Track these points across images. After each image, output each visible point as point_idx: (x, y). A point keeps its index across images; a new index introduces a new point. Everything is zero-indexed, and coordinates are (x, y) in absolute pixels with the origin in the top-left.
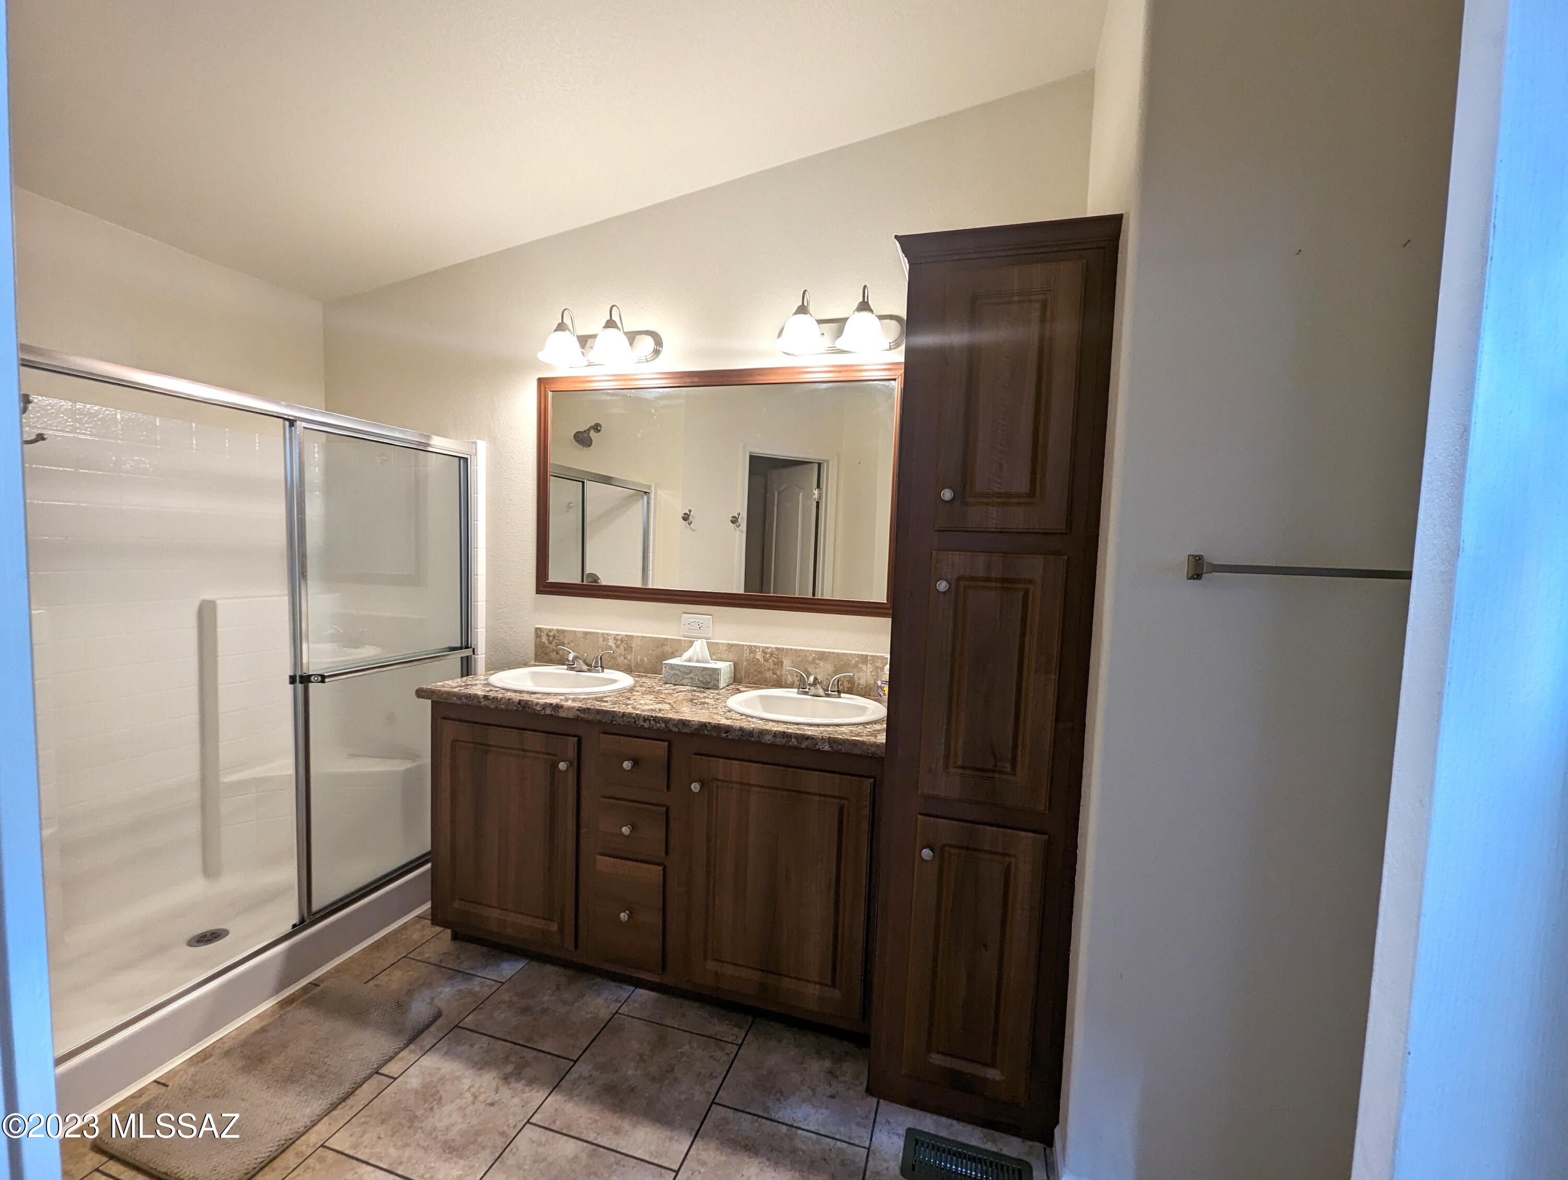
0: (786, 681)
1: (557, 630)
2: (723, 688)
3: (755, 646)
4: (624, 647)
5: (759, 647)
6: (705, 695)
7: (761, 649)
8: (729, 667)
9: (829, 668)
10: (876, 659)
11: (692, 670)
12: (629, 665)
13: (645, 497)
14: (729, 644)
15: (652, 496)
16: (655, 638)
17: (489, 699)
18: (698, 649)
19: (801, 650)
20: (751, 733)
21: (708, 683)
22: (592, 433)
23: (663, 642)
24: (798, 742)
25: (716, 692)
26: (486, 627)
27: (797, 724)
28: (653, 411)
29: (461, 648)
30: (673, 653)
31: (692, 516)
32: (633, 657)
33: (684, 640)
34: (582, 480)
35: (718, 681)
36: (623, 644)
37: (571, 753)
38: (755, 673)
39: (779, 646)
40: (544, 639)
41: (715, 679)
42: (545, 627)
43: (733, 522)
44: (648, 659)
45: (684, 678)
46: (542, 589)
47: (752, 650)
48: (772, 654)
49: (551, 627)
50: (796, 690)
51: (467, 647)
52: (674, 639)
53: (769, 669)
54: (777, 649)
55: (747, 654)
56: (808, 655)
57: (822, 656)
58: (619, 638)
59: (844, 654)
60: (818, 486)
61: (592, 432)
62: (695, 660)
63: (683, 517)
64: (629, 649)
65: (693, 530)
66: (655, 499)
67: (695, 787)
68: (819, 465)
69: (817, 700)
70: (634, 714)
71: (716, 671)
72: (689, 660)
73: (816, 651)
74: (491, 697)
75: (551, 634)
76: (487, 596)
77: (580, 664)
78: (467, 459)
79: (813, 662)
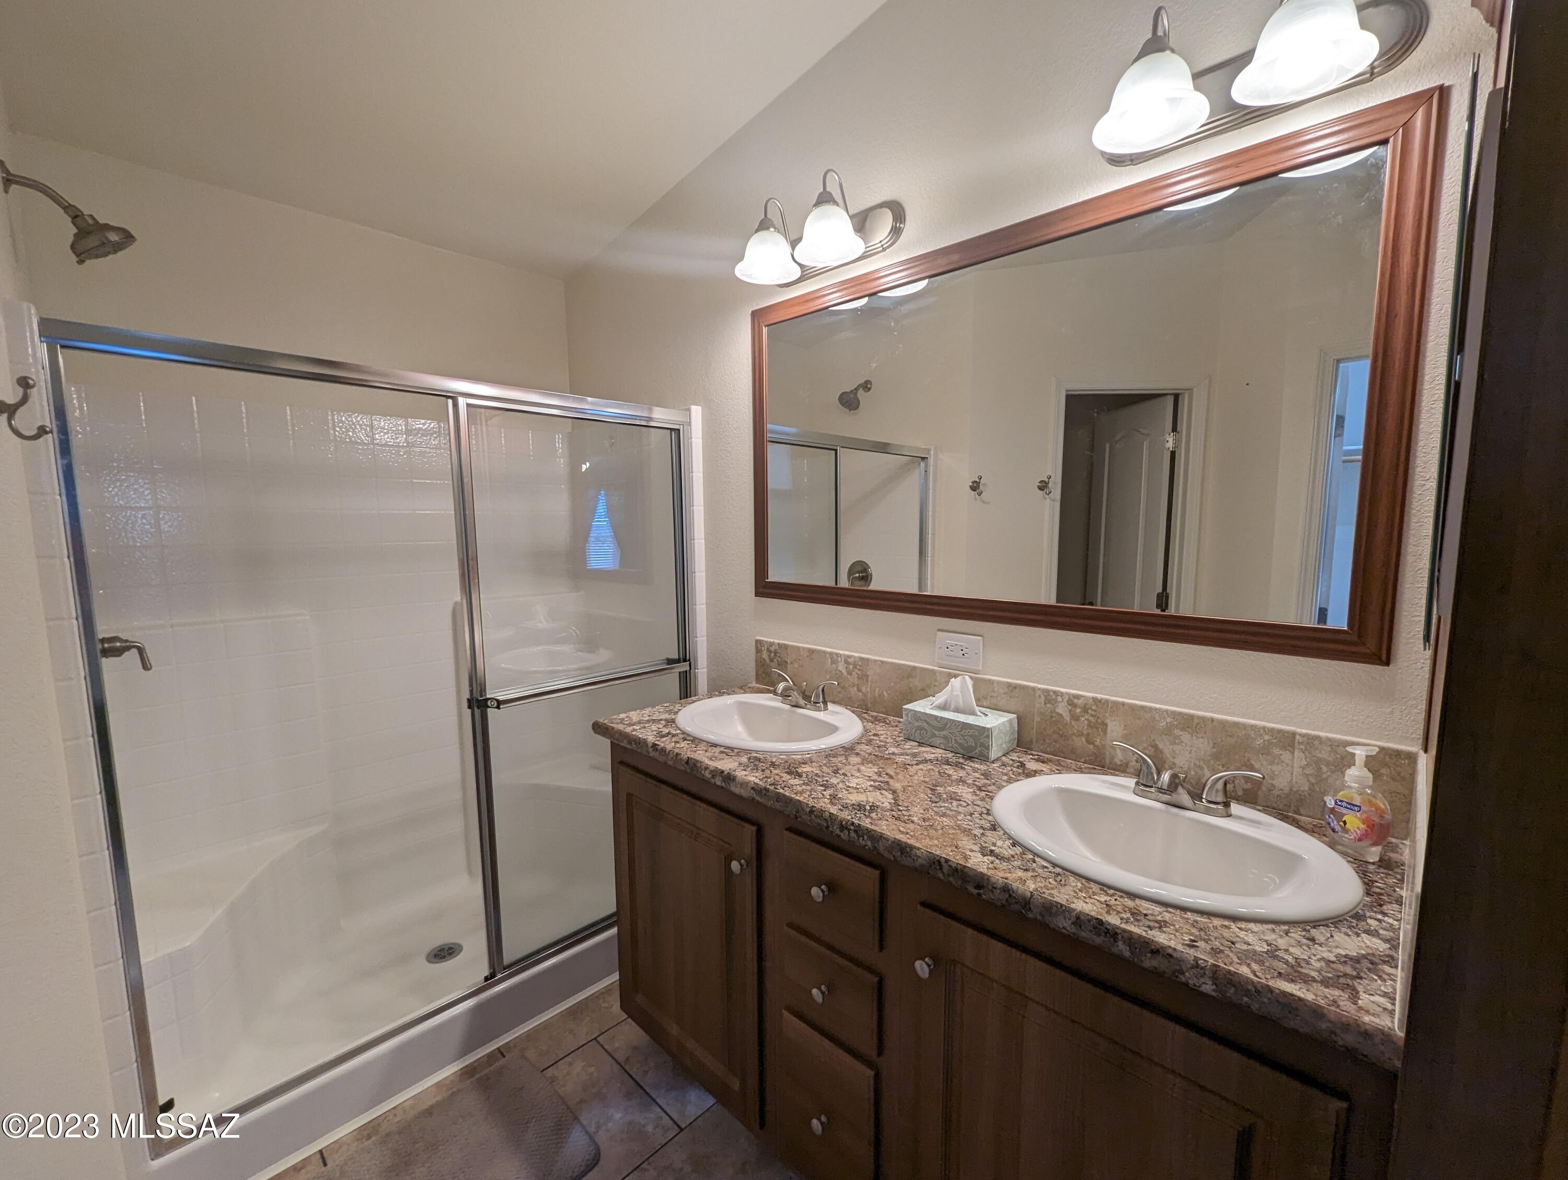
0: (1112, 758)
1: (779, 644)
2: (997, 759)
3: (1055, 692)
4: (858, 675)
5: (1062, 694)
6: (962, 773)
7: (1066, 698)
8: (1007, 724)
9: (1203, 745)
10: (1316, 742)
11: (946, 725)
12: (864, 701)
13: (922, 464)
14: (1009, 685)
15: (931, 461)
16: (899, 665)
17: (657, 750)
18: (957, 692)
19: (1143, 707)
20: (1026, 902)
21: (973, 749)
22: (861, 394)
23: (911, 672)
24: (1132, 953)
25: (983, 767)
26: (707, 636)
27: (1132, 896)
28: (893, 324)
29: (678, 661)
30: (923, 690)
31: (984, 485)
32: (869, 690)
33: (940, 672)
34: (835, 448)
35: (988, 748)
36: (857, 671)
37: (749, 848)
38: (1055, 736)
39: (1099, 696)
40: (765, 655)
41: (982, 745)
42: (766, 639)
43: (1041, 488)
44: (889, 694)
45: (934, 736)
46: (761, 590)
47: (1050, 697)
48: (1085, 709)
49: (772, 640)
50: (1131, 782)
51: (685, 660)
52: (927, 669)
53: (1081, 734)
54: (1095, 700)
55: (1040, 703)
56: (1157, 718)
57: (1188, 723)
58: (850, 660)
59: (1236, 724)
60: (1174, 429)
61: (861, 392)
62: (953, 707)
63: (970, 486)
64: (864, 677)
65: (984, 502)
66: (935, 466)
67: (922, 968)
68: (1176, 397)
69: (1177, 815)
70: (827, 814)
71: (984, 732)
72: (944, 707)
73: (1173, 713)
74: (659, 748)
75: (772, 649)
76: (707, 598)
77: (796, 696)
78: (679, 430)
79: (1168, 731)
